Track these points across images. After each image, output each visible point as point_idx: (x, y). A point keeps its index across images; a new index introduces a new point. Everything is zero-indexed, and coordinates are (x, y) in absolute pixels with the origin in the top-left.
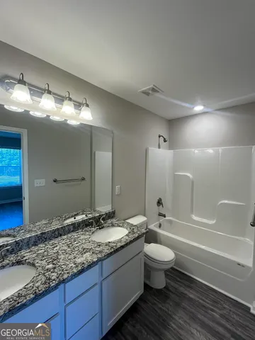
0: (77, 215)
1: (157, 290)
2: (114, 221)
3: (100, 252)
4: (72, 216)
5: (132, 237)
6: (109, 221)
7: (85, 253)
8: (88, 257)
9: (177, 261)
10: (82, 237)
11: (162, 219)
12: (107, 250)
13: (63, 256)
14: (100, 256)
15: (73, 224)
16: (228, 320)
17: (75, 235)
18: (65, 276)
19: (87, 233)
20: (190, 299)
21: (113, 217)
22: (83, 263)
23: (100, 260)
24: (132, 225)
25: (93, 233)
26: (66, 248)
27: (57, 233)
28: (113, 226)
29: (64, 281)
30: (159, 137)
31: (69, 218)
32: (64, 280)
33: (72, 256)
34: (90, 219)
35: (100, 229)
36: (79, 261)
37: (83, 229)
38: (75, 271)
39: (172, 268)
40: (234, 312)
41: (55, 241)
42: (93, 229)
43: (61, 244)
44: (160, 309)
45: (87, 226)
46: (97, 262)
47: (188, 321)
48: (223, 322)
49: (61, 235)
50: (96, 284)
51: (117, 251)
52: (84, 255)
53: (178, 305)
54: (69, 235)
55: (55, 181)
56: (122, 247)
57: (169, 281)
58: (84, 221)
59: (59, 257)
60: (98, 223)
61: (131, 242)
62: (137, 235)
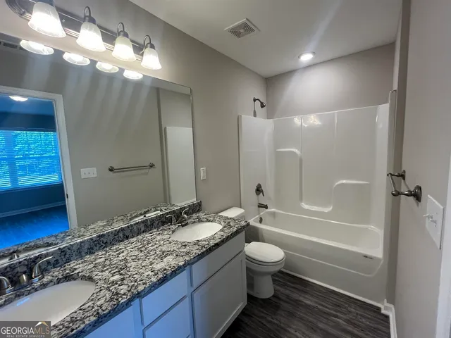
0: (148, 212)
1: (264, 300)
2: (201, 215)
3: (187, 253)
4: (141, 214)
5: (228, 232)
6: (195, 216)
7: (165, 257)
8: (171, 262)
9: (287, 262)
10: (159, 238)
11: (263, 212)
12: (196, 251)
13: (133, 264)
14: (187, 258)
15: (144, 222)
16: (355, 325)
17: (148, 236)
18: (141, 288)
19: (166, 232)
20: (307, 306)
21: (199, 211)
22: (165, 269)
23: (188, 264)
24: (227, 218)
25: (173, 232)
26: (137, 253)
27: (121, 235)
28: (200, 221)
29: (139, 295)
30: (255, 100)
31: (136, 216)
32: (139, 293)
33: (147, 261)
34: (167, 214)
35: (183, 226)
36: (158, 266)
37: (159, 228)
38: (154, 279)
39: (280, 272)
40: (361, 315)
41: (121, 246)
42: (173, 227)
43: (128, 249)
44: (270, 322)
45: (163, 223)
46: (184, 266)
47: (307, 333)
48: (350, 328)
49: (127, 238)
50: (185, 297)
51: (210, 250)
52: (165, 260)
53: (291, 315)
54: (140, 237)
55: (111, 170)
56: (217, 245)
57: (278, 288)
58: (159, 217)
59: (129, 265)
60: (180, 218)
61: (228, 238)
62: (235, 229)
